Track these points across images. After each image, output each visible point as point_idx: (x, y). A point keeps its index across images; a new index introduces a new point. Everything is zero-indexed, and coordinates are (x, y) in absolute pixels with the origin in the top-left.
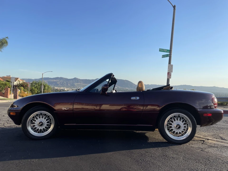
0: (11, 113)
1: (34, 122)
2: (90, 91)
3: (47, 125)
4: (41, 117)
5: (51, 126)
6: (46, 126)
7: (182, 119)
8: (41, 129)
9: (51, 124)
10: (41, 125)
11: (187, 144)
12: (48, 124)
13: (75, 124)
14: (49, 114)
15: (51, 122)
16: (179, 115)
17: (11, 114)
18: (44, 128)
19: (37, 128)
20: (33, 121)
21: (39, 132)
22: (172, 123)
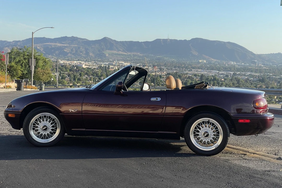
1: (37, 125)
2: (102, 90)
3: (52, 130)
4: (45, 119)
5: (56, 131)
7: (212, 126)
8: (45, 134)
9: (56, 128)
11: (217, 156)
12: (53, 128)
13: (84, 130)
14: (54, 116)
15: (57, 126)
16: (209, 120)
17: (10, 115)
18: (49, 133)
19: (41, 133)
21: (42, 138)
22: (199, 130)
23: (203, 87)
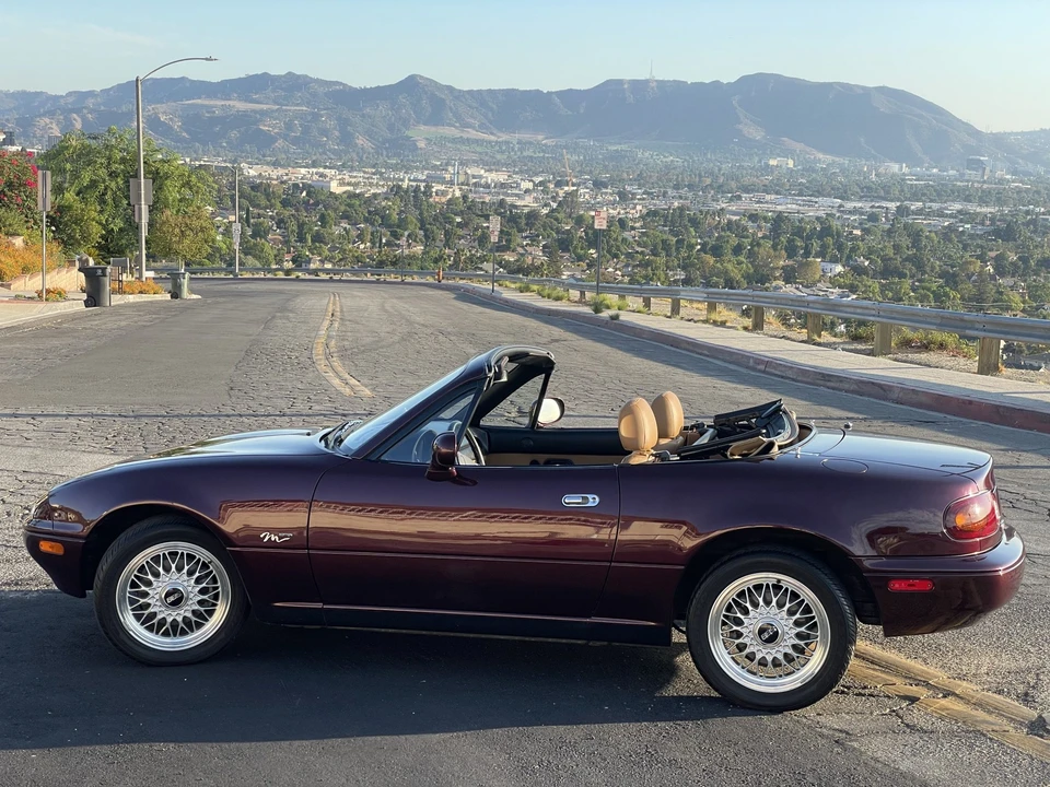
0: (41, 543)
1: (147, 589)
3: (201, 603)
4: (173, 566)
5: (215, 605)
6: (197, 607)
7: (790, 602)
8: (174, 620)
9: (216, 597)
10: (176, 603)
12: (206, 597)
13: (319, 605)
14: (203, 554)
15: (217, 588)
16: (779, 581)
17: (45, 547)
18: (189, 615)
19: (159, 617)
20: (139, 587)
21: (166, 634)
22: (742, 617)
23: (758, 454)
